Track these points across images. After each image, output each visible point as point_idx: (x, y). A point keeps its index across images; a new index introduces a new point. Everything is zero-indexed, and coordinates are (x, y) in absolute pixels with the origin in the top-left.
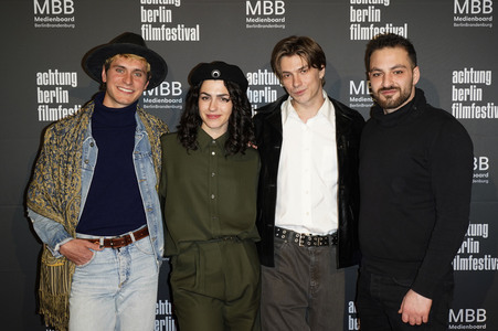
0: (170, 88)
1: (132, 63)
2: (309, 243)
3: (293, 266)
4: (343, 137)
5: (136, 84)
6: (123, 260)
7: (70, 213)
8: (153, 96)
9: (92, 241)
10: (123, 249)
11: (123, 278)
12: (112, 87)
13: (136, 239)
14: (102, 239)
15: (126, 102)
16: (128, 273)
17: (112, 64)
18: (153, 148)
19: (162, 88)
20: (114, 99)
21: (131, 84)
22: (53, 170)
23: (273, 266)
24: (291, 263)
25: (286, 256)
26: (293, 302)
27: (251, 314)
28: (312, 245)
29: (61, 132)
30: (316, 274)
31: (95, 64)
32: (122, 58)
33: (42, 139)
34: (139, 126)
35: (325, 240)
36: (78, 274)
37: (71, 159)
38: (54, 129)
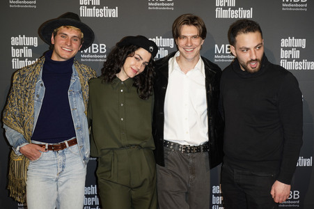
0: (99, 48)
1: (72, 32)
2: (188, 151)
3: (178, 166)
4: (210, 85)
5: (74, 46)
6: (60, 158)
7: (27, 128)
8: (87, 53)
9: (41, 146)
10: (60, 151)
11: (60, 169)
12: (58, 47)
13: (69, 146)
14: (47, 145)
15: (67, 57)
16: (63, 167)
17: (58, 33)
18: (82, 88)
19: (93, 48)
20: (59, 56)
21: (71, 46)
22: (18, 100)
23: (164, 166)
24: (177, 164)
25: (174, 160)
26: (179, 189)
27: (149, 196)
28: (190, 152)
29: (23, 76)
30: (193, 171)
31: (47, 32)
32: (66, 29)
33: (12, 80)
34: (74, 73)
35: (198, 149)
36: (31, 166)
37: (28, 94)
38: (19, 74)
